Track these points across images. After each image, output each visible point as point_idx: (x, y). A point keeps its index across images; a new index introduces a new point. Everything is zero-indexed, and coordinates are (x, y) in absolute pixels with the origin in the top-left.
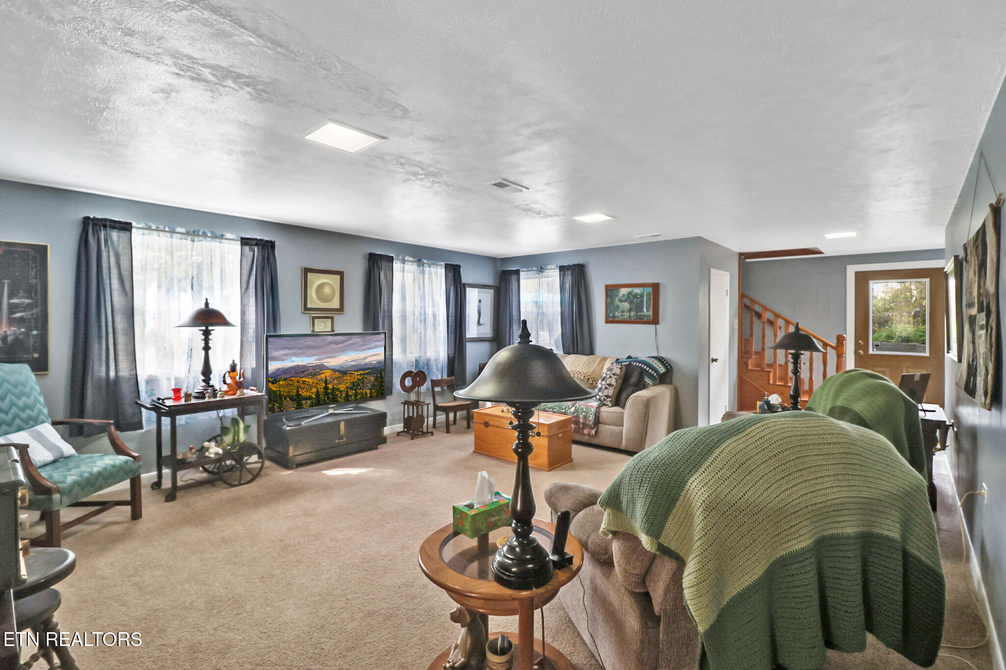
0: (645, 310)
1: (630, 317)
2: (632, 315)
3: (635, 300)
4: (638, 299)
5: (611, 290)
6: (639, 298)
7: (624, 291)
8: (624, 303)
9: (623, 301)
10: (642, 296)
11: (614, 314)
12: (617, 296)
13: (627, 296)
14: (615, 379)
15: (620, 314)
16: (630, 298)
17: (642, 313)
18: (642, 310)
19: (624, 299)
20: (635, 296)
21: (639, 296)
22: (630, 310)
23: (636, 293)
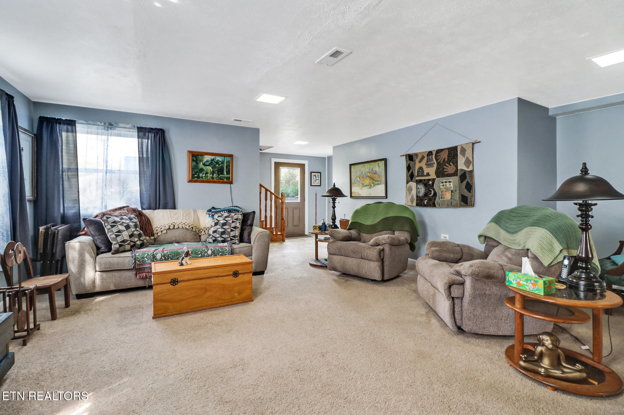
0: (225, 173)
1: (212, 178)
2: (214, 176)
3: (217, 165)
4: (219, 165)
5: (195, 157)
6: (221, 164)
7: (207, 158)
8: (207, 167)
9: (207, 166)
10: (223, 163)
11: (199, 175)
12: (201, 161)
13: (210, 162)
14: (239, 222)
15: (204, 175)
16: (212, 163)
17: (222, 176)
18: (223, 174)
19: (207, 164)
20: (217, 163)
21: (220, 163)
22: (213, 173)
23: (218, 160)
